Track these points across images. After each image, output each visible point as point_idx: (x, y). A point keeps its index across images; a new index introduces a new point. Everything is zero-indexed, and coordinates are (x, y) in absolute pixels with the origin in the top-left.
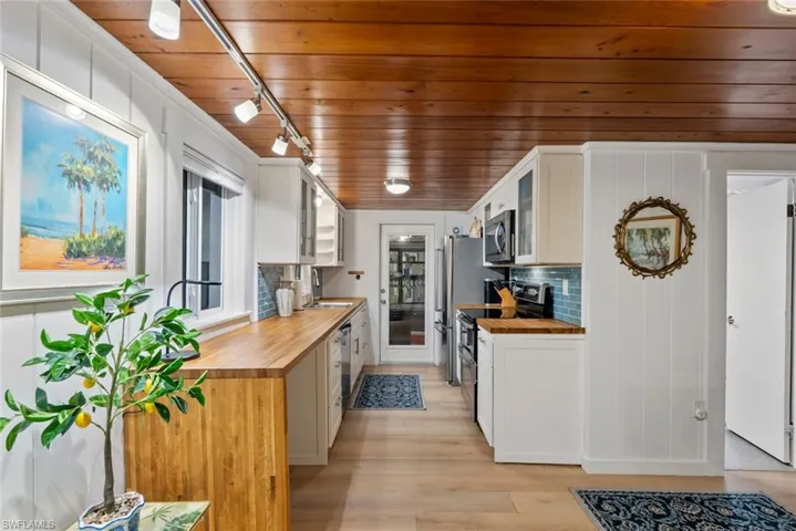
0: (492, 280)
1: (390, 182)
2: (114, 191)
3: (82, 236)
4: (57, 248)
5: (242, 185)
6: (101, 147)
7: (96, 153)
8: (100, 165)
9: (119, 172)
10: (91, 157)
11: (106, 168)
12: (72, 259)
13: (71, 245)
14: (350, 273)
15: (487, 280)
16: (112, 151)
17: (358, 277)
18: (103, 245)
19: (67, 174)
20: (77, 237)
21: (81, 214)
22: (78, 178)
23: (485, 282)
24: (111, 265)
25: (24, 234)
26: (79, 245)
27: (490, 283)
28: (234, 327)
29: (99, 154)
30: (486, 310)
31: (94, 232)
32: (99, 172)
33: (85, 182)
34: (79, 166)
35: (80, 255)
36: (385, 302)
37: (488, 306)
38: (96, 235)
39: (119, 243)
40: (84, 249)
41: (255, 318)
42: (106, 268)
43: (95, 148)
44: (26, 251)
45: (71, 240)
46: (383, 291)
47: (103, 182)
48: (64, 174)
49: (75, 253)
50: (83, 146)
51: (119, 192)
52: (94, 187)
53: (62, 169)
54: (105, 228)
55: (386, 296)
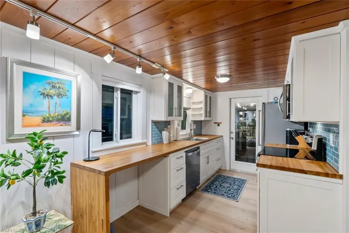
0: (291, 130)
1: (218, 77)
2: (64, 98)
3: (49, 115)
4: (39, 119)
5: (140, 88)
6: (58, 83)
7: (56, 85)
8: (58, 89)
9: (68, 91)
10: (53, 87)
11: (61, 90)
12: (45, 123)
13: (44, 118)
14: (215, 123)
15: (288, 129)
16: (64, 84)
17: (219, 125)
18: (60, 117)
19: (43, 94)
20: (47, 115)
21: (49, 107)
22: (47, 95)
23: (287, 131)
24: (64, 124)
25: (24, 116)
26: (48, 118)
27: (290, 131)
28: (136, 147)
29: (57, 85)
30: (287, 149)
31: (55, 113)
32: (57, 92)
33: (51, 96)
34: (48, 91)
35: (49, 121)
36: (233, 138)
37: (288, 146)
38: (56, 115)
39: (68, 116)
40: (51, 119)
41: (150, 143)
42: (61, 125)
43: (55, 84)
44: (25, 121)
45: (45, 117)
46: (232, 133)
47: (59, 95)
48: (41, 94)
49: (46, 121)
50: (50, 83)
51: (67, 98)
52: (55, 97)
53: (40, 93)
54: (61, 111)
55: (233, 135)
